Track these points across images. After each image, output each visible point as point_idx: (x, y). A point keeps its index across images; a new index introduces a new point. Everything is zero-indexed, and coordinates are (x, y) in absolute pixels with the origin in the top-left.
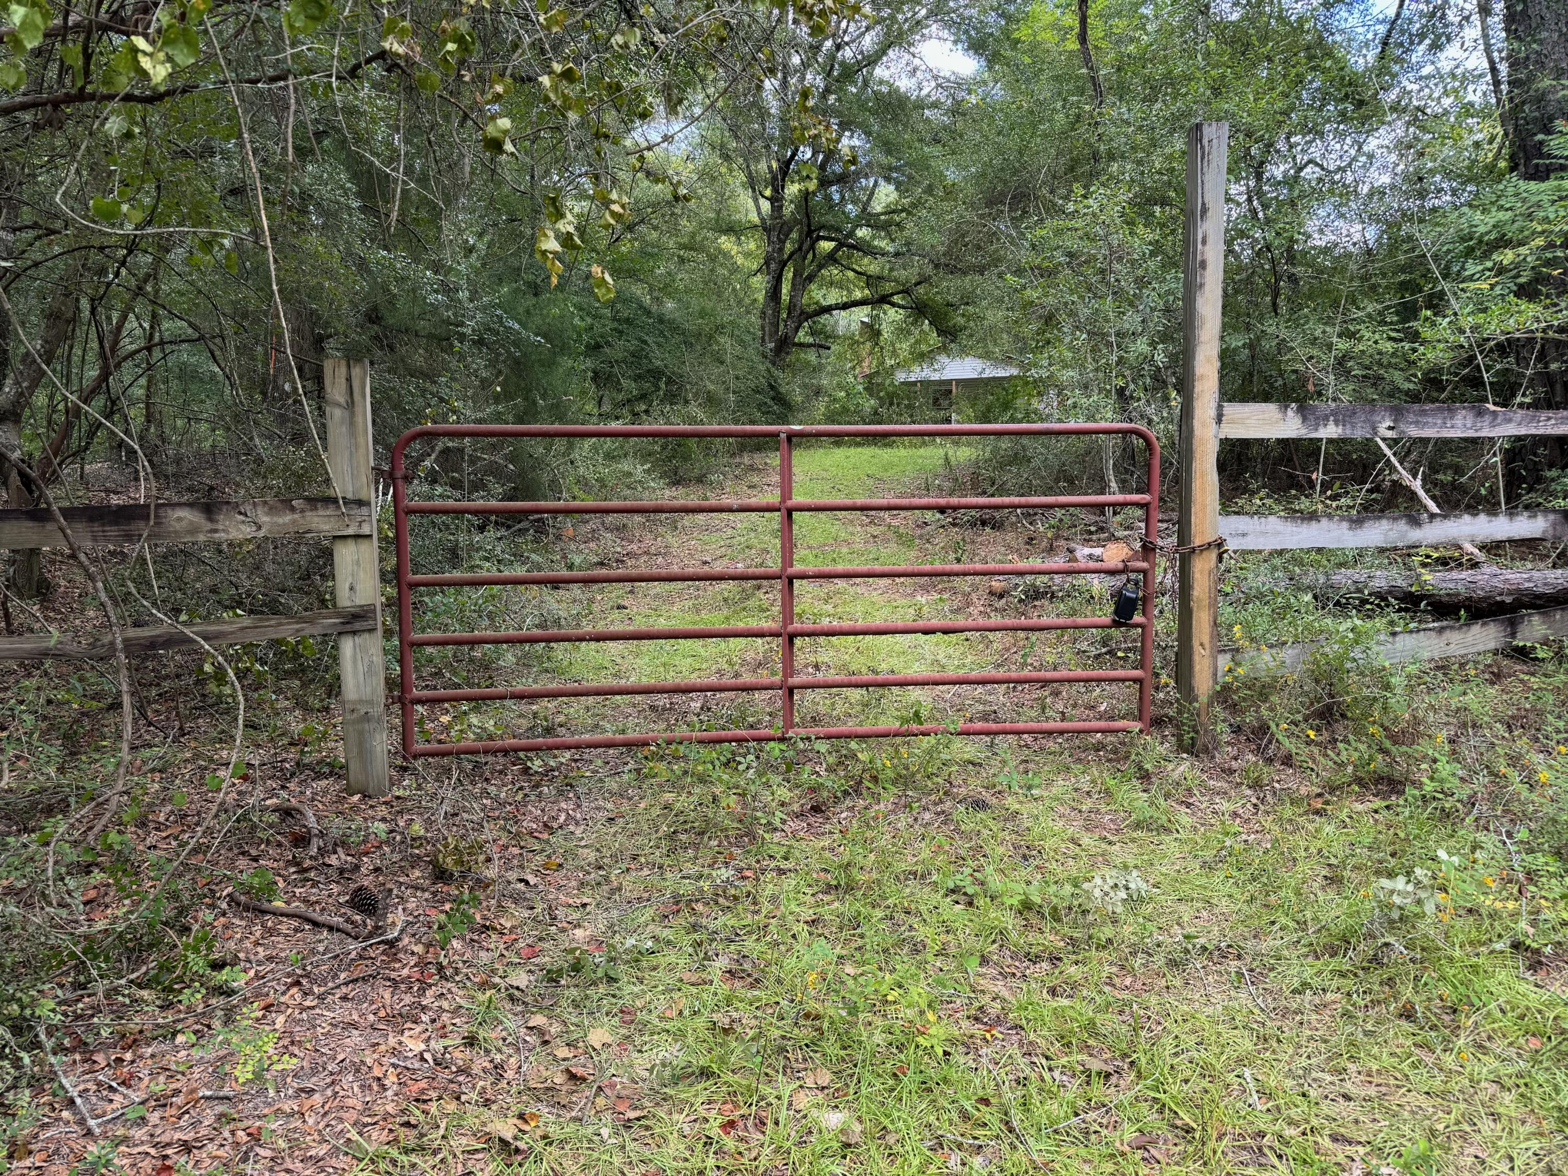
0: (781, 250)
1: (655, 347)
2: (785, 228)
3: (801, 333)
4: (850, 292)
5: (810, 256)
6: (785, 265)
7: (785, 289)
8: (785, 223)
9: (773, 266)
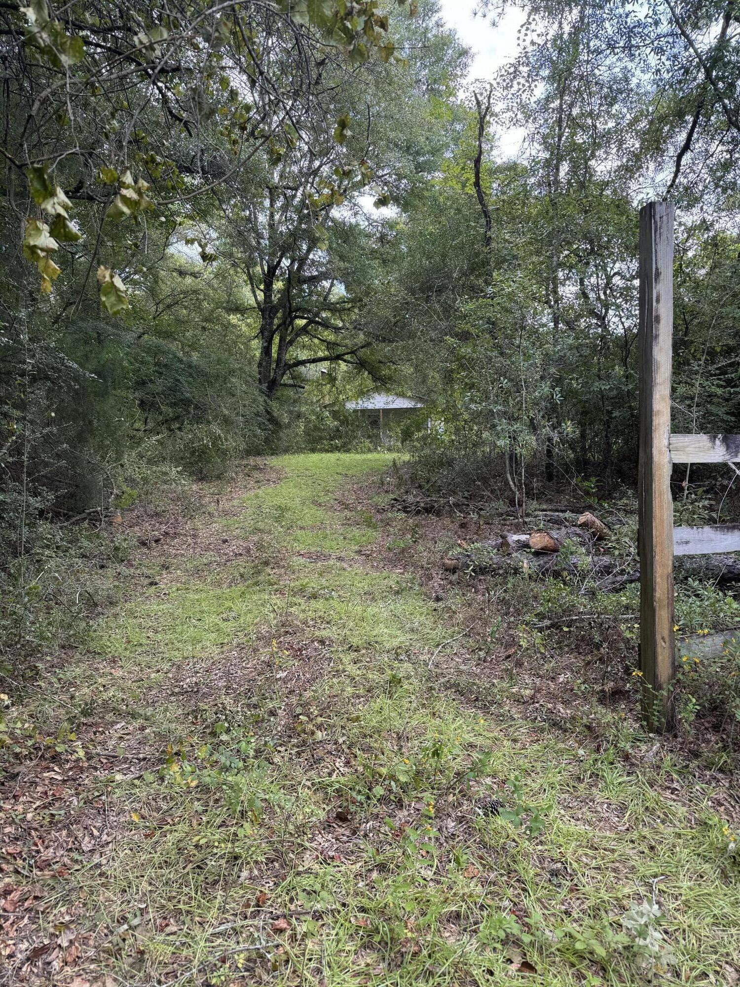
0: (271, 323)
1: (186, 385)
2: (274, 310)
3: (285, 377)
4: (316, 353)
5: (290, 328)
6: (274, 333)
7: (274, 349)
8: (274, 307)
9: (266, 334)
